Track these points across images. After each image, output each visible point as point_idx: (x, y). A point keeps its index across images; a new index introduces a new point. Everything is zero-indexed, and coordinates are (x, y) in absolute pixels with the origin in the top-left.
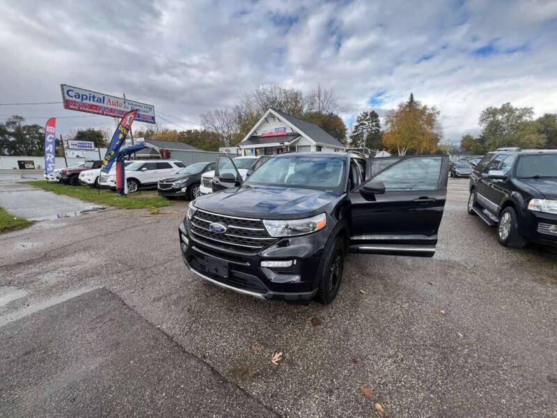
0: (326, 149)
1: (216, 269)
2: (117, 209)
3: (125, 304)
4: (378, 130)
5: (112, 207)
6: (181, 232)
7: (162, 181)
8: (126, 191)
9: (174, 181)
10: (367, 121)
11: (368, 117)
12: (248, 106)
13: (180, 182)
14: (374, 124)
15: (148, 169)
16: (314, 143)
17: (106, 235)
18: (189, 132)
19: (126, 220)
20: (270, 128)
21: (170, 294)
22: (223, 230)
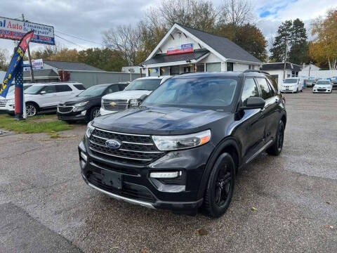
0: (239, 66)
1: (111, 182)
2: (16, 134)
3: (29, 216)
4: (304, 41)
5: (11, 132)
6: (80, 150)
7: (61, 105)
8: (25, 115)
9: (73, 104)
10: (290, 30)
11: (292, 27)
12: (154, 21)
13: (79, 105)
14: (299, 34)
15: (48, 92)
16: (224, 59)
17: (8, 158)
18: (90, 51)
19: (25, 143)
20: (176, 45)
21: (70, 209)
22: (117, 146)
